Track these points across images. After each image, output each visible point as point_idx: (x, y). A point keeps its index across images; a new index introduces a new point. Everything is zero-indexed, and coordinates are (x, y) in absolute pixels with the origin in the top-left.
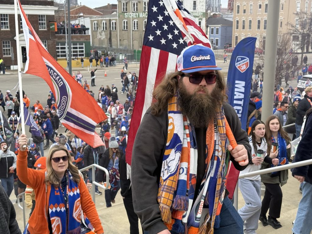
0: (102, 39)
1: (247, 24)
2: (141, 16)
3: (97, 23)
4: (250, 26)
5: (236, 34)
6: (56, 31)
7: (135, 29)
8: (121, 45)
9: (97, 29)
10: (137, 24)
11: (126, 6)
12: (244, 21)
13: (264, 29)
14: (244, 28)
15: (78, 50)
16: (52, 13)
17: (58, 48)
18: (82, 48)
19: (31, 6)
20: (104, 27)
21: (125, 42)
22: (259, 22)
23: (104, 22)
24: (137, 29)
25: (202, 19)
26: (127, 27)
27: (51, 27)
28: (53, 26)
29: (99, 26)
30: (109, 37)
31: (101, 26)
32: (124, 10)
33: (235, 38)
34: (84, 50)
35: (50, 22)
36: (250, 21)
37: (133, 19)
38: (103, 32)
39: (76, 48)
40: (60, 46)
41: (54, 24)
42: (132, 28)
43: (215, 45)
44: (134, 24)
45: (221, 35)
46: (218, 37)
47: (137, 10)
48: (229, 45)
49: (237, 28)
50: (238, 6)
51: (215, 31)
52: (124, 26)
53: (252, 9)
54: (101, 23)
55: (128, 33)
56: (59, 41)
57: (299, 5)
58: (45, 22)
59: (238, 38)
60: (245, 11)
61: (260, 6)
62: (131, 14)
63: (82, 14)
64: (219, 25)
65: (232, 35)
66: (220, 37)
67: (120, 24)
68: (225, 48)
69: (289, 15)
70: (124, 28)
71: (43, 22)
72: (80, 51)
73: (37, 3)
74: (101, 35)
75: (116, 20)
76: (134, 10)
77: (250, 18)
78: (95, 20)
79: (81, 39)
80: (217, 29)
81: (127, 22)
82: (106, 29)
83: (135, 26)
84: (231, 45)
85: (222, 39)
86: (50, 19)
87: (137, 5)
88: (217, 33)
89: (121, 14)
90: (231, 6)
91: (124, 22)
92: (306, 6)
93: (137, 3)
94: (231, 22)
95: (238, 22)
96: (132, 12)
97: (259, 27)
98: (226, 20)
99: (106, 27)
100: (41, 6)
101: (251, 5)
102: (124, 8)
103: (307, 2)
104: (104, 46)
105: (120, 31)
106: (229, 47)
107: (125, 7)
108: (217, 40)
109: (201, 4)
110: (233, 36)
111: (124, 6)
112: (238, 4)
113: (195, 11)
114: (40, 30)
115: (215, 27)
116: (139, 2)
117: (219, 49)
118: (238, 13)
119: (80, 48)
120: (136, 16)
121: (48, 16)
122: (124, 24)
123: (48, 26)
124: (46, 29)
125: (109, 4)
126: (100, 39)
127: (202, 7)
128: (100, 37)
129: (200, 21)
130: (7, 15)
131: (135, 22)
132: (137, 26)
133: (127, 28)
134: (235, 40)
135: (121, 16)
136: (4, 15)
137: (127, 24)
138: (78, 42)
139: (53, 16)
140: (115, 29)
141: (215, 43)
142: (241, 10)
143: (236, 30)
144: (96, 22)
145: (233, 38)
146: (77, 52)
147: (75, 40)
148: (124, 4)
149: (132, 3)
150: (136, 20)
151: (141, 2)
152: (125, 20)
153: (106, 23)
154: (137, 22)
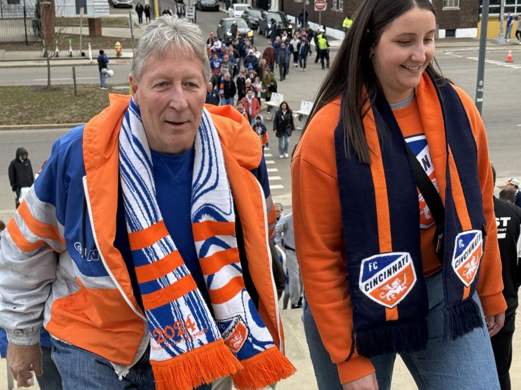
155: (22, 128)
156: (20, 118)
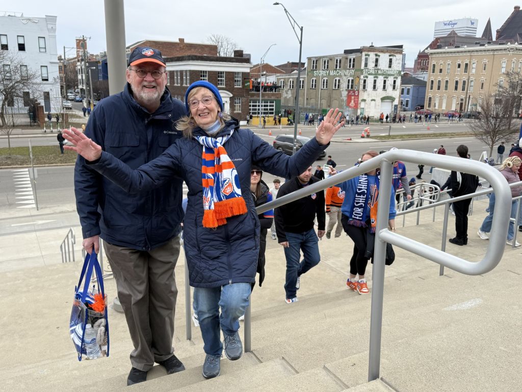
0: (288, 97)
1: (443, 85)
2: (332, 74)
3: (283, 82)
4: (446, 87)
5: (430, 95)
6: (251, 88)
7: (324, 87)
8: (307, 104)
9: (283, 87)
10: (327, 82)
11: (316, 63)
12: (439, 81)
13: (463, 90)
14: (439, 88)
15: (269, 108)
16: (248, 70)
17: (250, 106)
18: (273, 106)
19: (229, 63)
20: (290, 86)
21: (313, 101)
22: (457, 82)
23: (291, 80)
24: (326, 87)
25: (397, 78)
26: (315, 85)
27: (246, 85)
28: (248, 84)
29: (286, 84)
30: (295, 96)
31: (287, 85)
32: (313, 68)
33: (428, 99)
34: (274, 108)
35: (245, 79)
36: (447, 82)
37: (323, 77)
38: (290, 90)
39: (267, 106)
40: (252, 104)
41: (249, 82)
42: (321, 86)
43: (405, 107)
44: (324, 82)
45: (412, 96)
46: (409, 98)
47: (328, 68)
48: (421, 106)
49: (432, 89)
50: (434, 65)
51: (405, 91)
52: (312, 85)
53: (449, 69)
54: (288, 81)
55: (316, 91)
56: (251, 98)
57: (504, 65)
58: (241, 79)
59: (432, 99)
60: (441, 71)
61: (459, 66)
62: (321, 71)
63: (265, 73)
64: (411, 85)
65: (425, 95)
66: (411, 97)
67: (308, 82)
68: (416, 110)
69: (492, 77)
70: (312, 87)
71: (239, 79)
72: (270, 109)
73: (234, 60)
74: (287, 93)
75: (304, 78)
76: (325, 68)
77: (447, 78)
78: (282, 79)
79: (272, 97)
80: (409, 89)
81: (316, 80)
82: (293, 88)
83: (324, 85)
84: (424, 106)
85: (413, 100)
86: (246, 76)
87: (328, 63)
88: (408, 93)
89: (310, 72)
90: (421, 65)
91: (313, 80)
92: (512, 66)
93: (328, 61)
94: (425, 83)
95: (432, 82)
96: (322, 70)
97: (456, 88)
98: (418, 80)
99: (293, 86)
100: (238, 63)
101: (449, 64)
102: (313, 66)
103: (514, 62)
104: (289, 105)
105: (308, 89)
106: (421, 108)
107: (315, 65)
108: (407, 101)
109: (397, 61)
110: (426, 97)
111: (313, 63)
112: (434, 62)
113: (390, 69)
114: (235, 87)
115: (406, 87)
116: (331, 59)
117: (409, 111)
118: (433, 72)
119: (270, 106)
120: (326, 74)
121: (243, 73)
122: (313, 82)
123: (243, 84)
124: (241, 87)
125: (288, 62)
126: (286, 97)
127: (398, 65)
128: (286, 95)
129: (395, 79)
130: (206, 71)
131: (324, 80)
132: (327, 85)
133: (315, 87)
134: (428, 101)
135: (310, 74)
136: (204, 71)
137: (315, 82)
138: (268, 100)
139: (248, 73)
140: (303, 88)
141: (405, 104)
142: (437, 70)
143: (430, 90)
144: (282, 80)
145: (426, 99)
146: (267, 109)
147: (266, 98)
148: (314, 61)
149: (322, 60)
150: (326, 79)
151: (333, 59)
152: (314, 79)
153: (293, 82)
154: (327, 80)
155: (63, 165)
156: (61, 160)
